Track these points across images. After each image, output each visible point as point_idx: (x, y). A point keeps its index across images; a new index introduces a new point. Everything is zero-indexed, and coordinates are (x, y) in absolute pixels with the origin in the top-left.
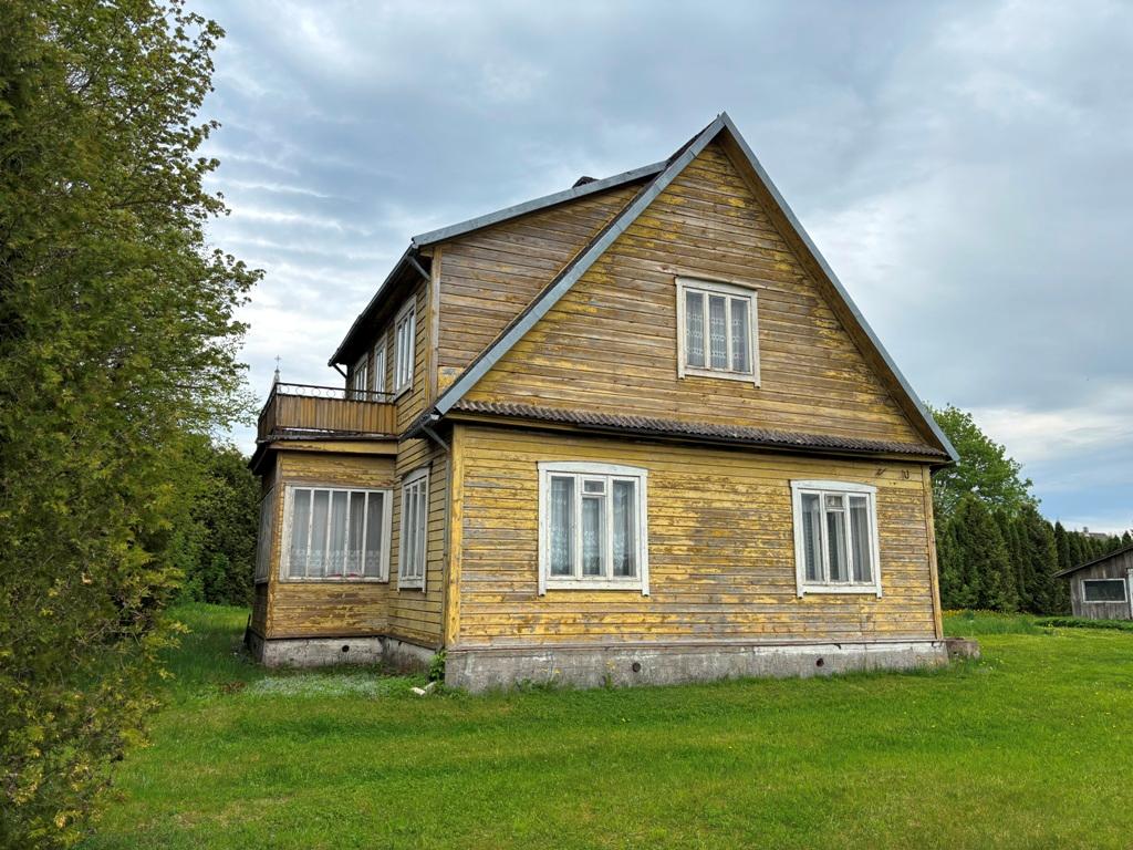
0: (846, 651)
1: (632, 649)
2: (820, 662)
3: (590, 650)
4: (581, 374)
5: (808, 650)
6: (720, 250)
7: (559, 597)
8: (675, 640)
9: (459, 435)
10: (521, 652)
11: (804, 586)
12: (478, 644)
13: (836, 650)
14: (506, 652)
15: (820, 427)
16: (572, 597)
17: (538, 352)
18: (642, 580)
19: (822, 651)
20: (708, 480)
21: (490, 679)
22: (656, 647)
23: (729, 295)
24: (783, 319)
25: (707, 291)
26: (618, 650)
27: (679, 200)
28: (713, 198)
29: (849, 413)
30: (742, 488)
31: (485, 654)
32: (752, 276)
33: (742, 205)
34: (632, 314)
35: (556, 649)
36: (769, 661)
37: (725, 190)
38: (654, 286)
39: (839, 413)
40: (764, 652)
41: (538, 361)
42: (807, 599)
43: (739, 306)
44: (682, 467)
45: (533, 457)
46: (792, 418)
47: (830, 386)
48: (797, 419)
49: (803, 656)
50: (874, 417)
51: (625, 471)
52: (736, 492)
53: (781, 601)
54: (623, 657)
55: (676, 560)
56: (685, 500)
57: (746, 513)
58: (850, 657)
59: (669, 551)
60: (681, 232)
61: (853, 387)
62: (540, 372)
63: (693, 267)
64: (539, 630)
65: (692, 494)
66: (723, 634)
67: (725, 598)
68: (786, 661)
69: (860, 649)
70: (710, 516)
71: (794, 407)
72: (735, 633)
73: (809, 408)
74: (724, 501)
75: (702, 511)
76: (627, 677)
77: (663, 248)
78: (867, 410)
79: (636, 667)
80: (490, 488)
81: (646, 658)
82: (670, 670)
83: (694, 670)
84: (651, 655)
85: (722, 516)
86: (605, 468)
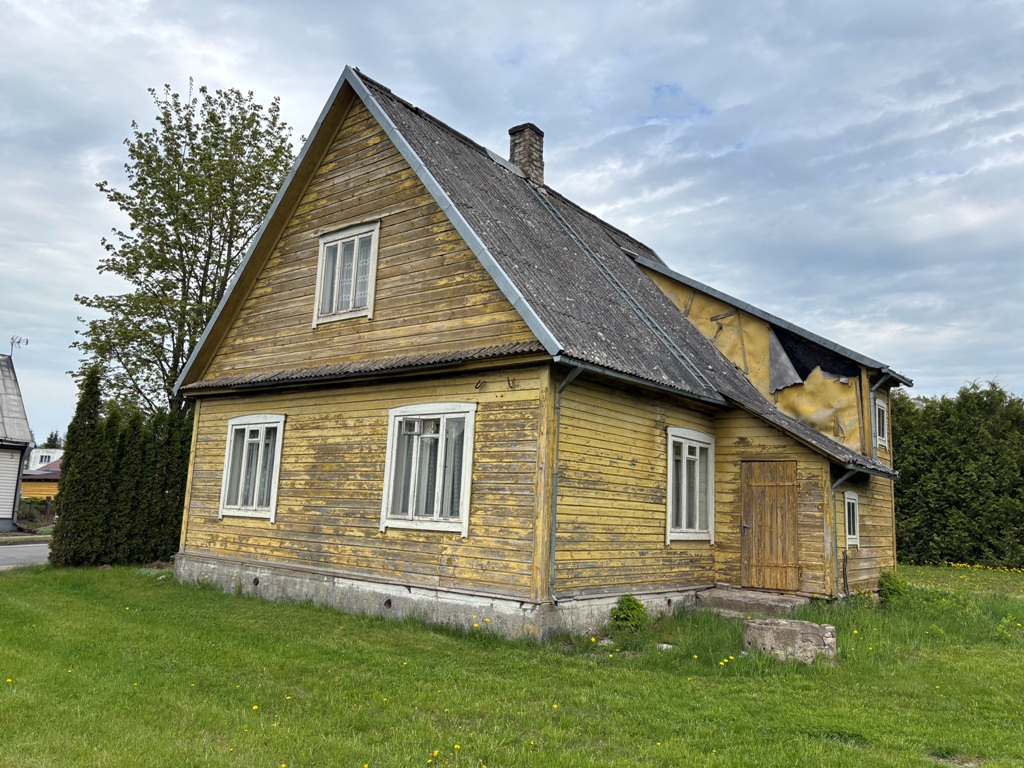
0: (416, 595)
1: (256, 566)
2: (389, 603)
4: (257, 345)
5: (380, 589)
6: (357, 195)
7: (229, 522)
8: (286, 563)
10: (204, 559)
11: (386, 521)
13: (405, 593)
15: (420, 347)
16: (235, 521)
18: (271, 510)
19: (391, 591)
20: (326, 418)
22: (270, 567)
23: (358, 236)
25: (341, 240)
26: (249, 566)
27: (331, 166)
30: (351, 423)
32: (380, 208)
34: (291, 283)
35: (219, 560)
36: (344, 593)
37: (367, 135)
38: (307, 252)
40: (342, 584)
41: (238, 341)
42: (390, 534)
43: (366, 243)
44: (309, 409)
46: (398, 343)
48: (403, 342)
49: (375, 594)
51: (272, 418)
52: (346, 427)
53: (367, 535)
55: (296, 493)
56: (310, 438)
57: (350, 447)
58: (418, 604)
59: (292, 485)
60: (331, 193)
62: (238, 349)
63: (334, 223)
64: (218, 545)
65: (314, 433)
66: (318, 562)
67: (325, 529)
68: (357, 596)
69: (430, 596)
71: (402, 331)
72: (325, 563)
74: (335, 436)
75: (319, 447)
76: (250, 588)
77: (317, 215)
79: (255, 582)
80: (207, 442)
81: (263, 575)
82: (276, 589)
83: (290, 591)
84: (266, 573)
85: (333, 451)
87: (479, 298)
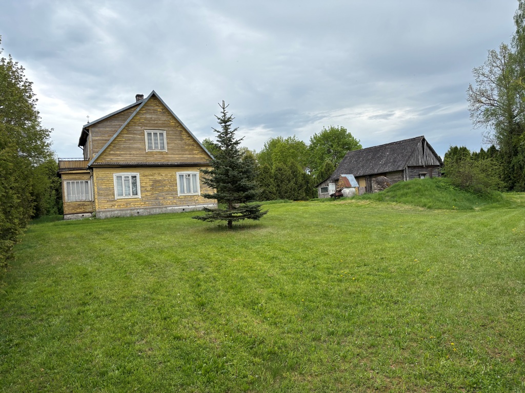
0: (190, 207)
1: (137, 209)
2: (184, 210)
3: (127, 210)
4: (122, 154)
5: (181, 207)
6: (156, 122)
7: (120, 200)
8: (148, 207)
9: (94, 169)
10: (112, 211)
11: (179, 194)
12: (103, 210)
13: (188, 207)
14: (109, 211)
15: (184, 160)
16: (123, 200)
17: (112, 150)
18: (139, 196)
19: (184, 207)
20: (155, 174)
21: (106, 216)
22: (143, 209)
23: (158, 132)
24: (173, 136)
25: (152, 132)
26: (134, 210)
27: (144, 112)
28: (153, 110)
29: (192, 156)
30: (164, 175)
31: (104, 212)
32: (165, 127)
33: (161, 110)
34: (134, 139)
35: (120, 210)
36: (170, 210)
37: (157, 107)
38: (139, 132)
39: (189, 156)
40: (169, 208)
41: (111, 152)
42: (180, 197)
43: (161, 134)
44: (148, 172)
45: (112, 173)
46: (176, 158)
47: (186, 150)
48: (177, 158)
49: (180, 209)
50: (199, 156)
51: (134, 174)
52: (162, 176)
53: (174, 198)
54: (135, 211)
55: (147, 191)
56: (150, 178)
57: (165, 180)
58: (192, 208)
59: (146, 189)
60: (146, 119)
61: (193, 150)
62: (112, 154)
63: (149, 127)
64: (116, 207)
66: (160, 205)
67: (160, 198)
68: (175, 210)
69: (194, 206)
70: (156, 181)
71: (177, 156)
72: (162, 205)
73: (181, 156)
74: (160, 178)
75: (154, 180)
76: (136, 215)
77: (141, 123)
78: (196, 155)
79: (138, 213)
80: (102, 180)
81: (140, 211)
82: (146, 213)
83: (152, 213)
84: (142, 210)
85: (159, 181)
86: (129, 174)
87: (196, 152)
